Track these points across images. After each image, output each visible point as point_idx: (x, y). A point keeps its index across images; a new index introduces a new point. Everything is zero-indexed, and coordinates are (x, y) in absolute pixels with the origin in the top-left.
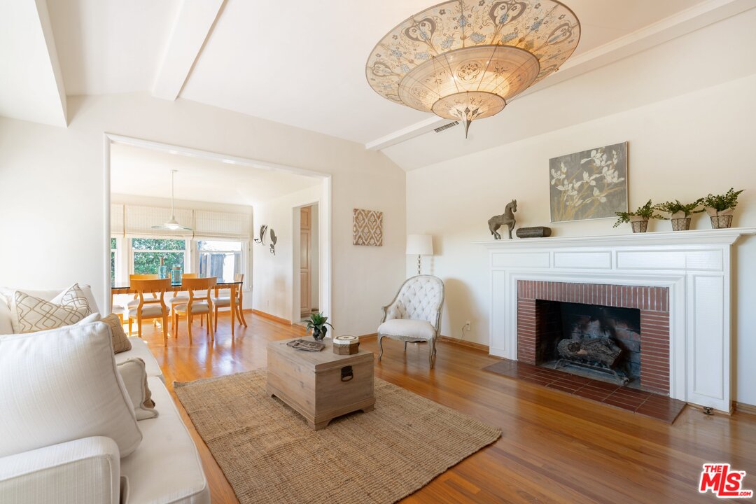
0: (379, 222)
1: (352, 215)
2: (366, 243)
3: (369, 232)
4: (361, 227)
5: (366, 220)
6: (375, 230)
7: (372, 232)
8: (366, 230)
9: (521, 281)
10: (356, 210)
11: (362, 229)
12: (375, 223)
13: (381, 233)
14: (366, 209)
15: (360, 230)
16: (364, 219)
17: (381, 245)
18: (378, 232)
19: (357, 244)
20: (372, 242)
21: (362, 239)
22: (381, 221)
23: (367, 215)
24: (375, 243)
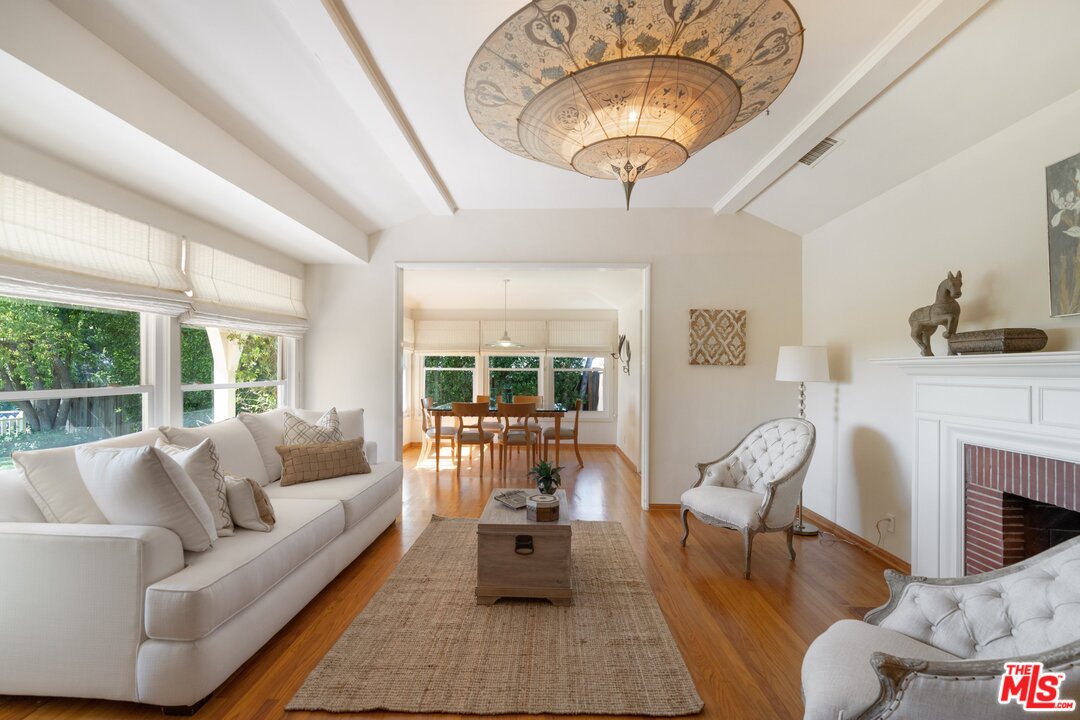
0: (737, 326)
1: (687, 319)
2: (712, 361)
3: (719, 343)
4: (703, 335)
5: (713, 326)
6: (729, 339)
7: (725, 343)
8: (712, 341)
9: (974, 447)
10: (693, 312)
11: (703, 340)
12: (730, 329)
13: (743, 344)
14: (712, 307)
15: (700, 342)
16: (707, 324)
17: (742, 363)
18: (737, 342)
19: (694, 362)
20: (724, 358)
21: (704, 355)
22: (743, 325)
23: (713, 318)
24: (730, 360)
